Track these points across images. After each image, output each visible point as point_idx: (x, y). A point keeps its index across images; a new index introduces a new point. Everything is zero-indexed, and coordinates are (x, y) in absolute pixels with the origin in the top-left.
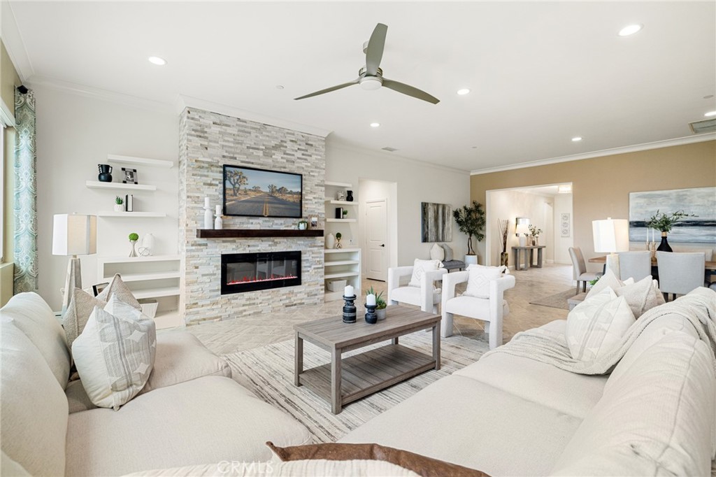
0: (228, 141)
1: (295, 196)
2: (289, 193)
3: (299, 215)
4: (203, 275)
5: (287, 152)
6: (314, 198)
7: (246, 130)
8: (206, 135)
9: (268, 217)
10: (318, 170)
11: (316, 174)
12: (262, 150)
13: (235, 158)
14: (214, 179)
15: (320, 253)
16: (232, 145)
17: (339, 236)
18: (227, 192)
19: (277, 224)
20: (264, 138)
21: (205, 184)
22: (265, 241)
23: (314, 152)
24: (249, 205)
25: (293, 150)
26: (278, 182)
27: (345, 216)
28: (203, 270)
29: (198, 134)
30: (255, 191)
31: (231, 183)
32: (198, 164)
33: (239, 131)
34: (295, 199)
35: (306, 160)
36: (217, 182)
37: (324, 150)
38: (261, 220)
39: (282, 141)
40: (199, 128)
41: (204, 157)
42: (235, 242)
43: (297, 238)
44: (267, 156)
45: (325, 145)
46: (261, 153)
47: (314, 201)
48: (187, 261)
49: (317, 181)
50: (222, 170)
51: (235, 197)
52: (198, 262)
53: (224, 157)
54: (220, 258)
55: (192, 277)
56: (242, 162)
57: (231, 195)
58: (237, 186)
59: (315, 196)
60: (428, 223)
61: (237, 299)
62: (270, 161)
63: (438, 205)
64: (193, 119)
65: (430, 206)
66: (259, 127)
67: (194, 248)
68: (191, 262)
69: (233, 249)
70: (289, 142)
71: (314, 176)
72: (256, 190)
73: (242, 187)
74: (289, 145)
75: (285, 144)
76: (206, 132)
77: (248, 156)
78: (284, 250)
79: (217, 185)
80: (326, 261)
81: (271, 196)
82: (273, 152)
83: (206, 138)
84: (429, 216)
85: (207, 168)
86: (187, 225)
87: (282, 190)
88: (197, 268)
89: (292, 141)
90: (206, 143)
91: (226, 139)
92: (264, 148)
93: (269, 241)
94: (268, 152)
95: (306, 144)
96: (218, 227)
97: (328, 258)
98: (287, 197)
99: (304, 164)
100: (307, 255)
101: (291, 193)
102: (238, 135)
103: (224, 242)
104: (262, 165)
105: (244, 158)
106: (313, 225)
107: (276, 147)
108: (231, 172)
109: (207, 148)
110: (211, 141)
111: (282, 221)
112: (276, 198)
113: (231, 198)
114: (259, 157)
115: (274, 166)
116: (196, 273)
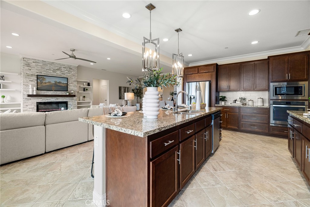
0: (39, 68)
3: (67, 90)
4: (29, 108)
6: (73, 85)
7: (46, 64)
8: (30, 66)
9: (55, 91)
10: (74, 76)
11: (74, 78)
13: (42, 73)
14: (33, 79)
15: (75, 102)
16: (40, 69)
17: (84, 97)
18: (38, 83)
19: (58, 93)
20: (53, 67)
21: (30, 81)
23: (73, 71)
24: (48, 87)
25: (64, 70)
26: (58, 80)
27: (87, 91)
31: (40, 80)
32: (27, 75)
33: (43, 64)
34: (65, 85)
35: (69, 73)
36: (35, 80)
37: (77, 70)
38: (52, 92)
39: (60, 68)
40: (27, 64)
41: (29, 72)
42: (42, 98)
43: (66, 97)
45: (77, 69)
46: (52, 71)
47: (73, 86)
48: (23, 104)
49: (74, 80)
50: (36, 76)
52: (27, 104)
53: (37, 72)
54: (36, 103)
55: (25, 109)
56: (44, 74)
58: (42, 81)
59: (73, 84)
60: (121, 93)
62: (55, 74)
63: (125, 87)
64: (25, 61)
65: (122, 88)
66: (51, 63)
67: (26, 100)
68: (25, 104)
69: (41, 100)
70: (63, 68)
72: (49, 82)
73: (44, 82)
74: (63, 69)
75: (61, 69)
76: (30, 65)
77: (46, 72)
78: (61, 101)
79: (35, 81)
80: (78, 105)
81: (55, 84)
82: (56, 71)
83: (30, 67)
84: (122, 91)
85: (30, 76)
86: (23, 93)
87: (59, 83)
88: (27, 106)
89: (64, 68)
90: (30, 68)
91: (38, 67)
92: (53, 70)
93: (55, 98)
94: (54, 71)
95: (70, 68)
96: (35, 93)
97: (78, 103)
98: (63, 85)
99: (69, 75)
100: (70, 102)
101: (63, 83)
102: (43, 66)
103: (37, 98)
104: (52, 75)
106: (72, 93)
107: (57, 70)
108: (40, 77)
109: (30, 70)
110: (32, 68)
111: (60, 92)
112: (57, 85)
113: (40, 85)
114: (51, 73)
115: (57, 75)
116: (27, 108)
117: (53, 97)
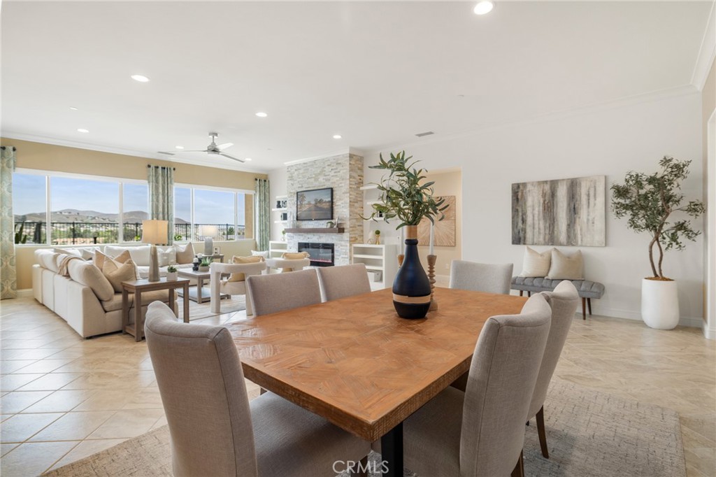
1: (328, 204)
3: (331, 217)
5: (326, 174)
8: (293, 178)
9: (315, 220)
10: (344, 181)
11: (343, 185)
13: (303, 187)
14: (295, 201)
16: (301, 179)
17: (377, 233)
18: (298, 206)
19: (321, 224)
20: (314, 170)
21: (292, 204)
23: (341, 168)
24: (306, 213)
25: (328, 172)
26: (319, 196)
29: (290, 178)
30: (309, 204)
31: (299, 201)
32: (291, 194)
34: (328, 206)
38: (313, 222)
40: (290, 175)
41: (291, 190)
42: (303, 235)
43: (332, 234)
44: (316, 180)
46: (313, 179)
49: (344, 190)
50: (296, 195)
53: (298, 187)
54: (298, 244)
58: (301, 202)
62: (317, 183)
63: (554, 184)
64: (289, 171)
65: (529, 187)
66: (312, 164)
68: (289, 245)
69: (302, 240)
71: (342, 186)
73: (304, 203)
74: (327, 169)
76: (293, 176)
77: (308, 183)
78: (325, 242)
82: (318, 177)
87: (321, 201)
88: (291, 248)
89: (328, 165)
91: (299, 177)
92: (314, 176)
93: (317, 236)
95: (337, 164)
98: (325, 206)
99: (335, 179)
101: (325, 202)
102: (304, 173)
103: (299, 235)
105: (305, 185)
107: (319, 174)
108: (300, 195)
109: (292, 185)
110: (294, 181)
112: (318, 207)
113: (299, 210)
114: (312, 183)
115: (319, 186)
117: (315, 234)
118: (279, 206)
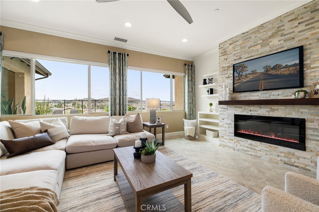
0: (237, 50)
1: (291, 69)
2: (284, 68)
3: (299, 85)
4: (226, 124)
5: (285, 33)
7: (248, 37)
8: (226, 53)
9: (263, 90)
12: (260, 43)
13: (241, 58)
14: (230, 74)
16: (239, 51)
18: (235, 78)
19: (274, 95)
20: (261, 35)
21: (226, 78)
22: (263, 108)
24: (248, 84)
25: (292, 28)
28: (226, 121)
29: (223, 54)
30: (253, 74)
31: (237, 73)
32: (223, 69)
33: (243, 40)
34: (294, 70)
39: (279, 27)
40: (223, 51)
41: (226, 64)
42: (242, 107)
43: (298, 106)
44: (265, 46)
50: (233, 68)
51: (239, 81)
52: (224, 117)
53: (235, 60)
54: (234, 116)
56: (246, 58)
57: (238, 80)
58: (241, 73)
61: (243, 141)
62: (267, 48)
64: (221, 48)
66: (257, 29)
67: (222, 110)
68: (221, 116)
69: (240, 112)
70: (287, 23)
72: (254, 72)
73: (244, 74)
74: (287, 27)
75: (283, 28)
76: (226, 51)
78: (283, 116)
79: (230, 77)
81: (268, 74)
82: (269, 40)
85: (227, 70)
87: (277, 67)
88: (224, 119)
89: (291, 20)
90: (226, 57)
91: (236, 49)
92: (261, 41)
93: (266, 108)
94: (265, 43)
95: (312, 12)
98: (285, 72)
101: (287, 66)
102: (243, 43)
103: (235, 107)
104: (261, 54)
105: (247, 55)
108: (237, 66)
109: (227, 59)
110: (229, 55)
111: (280, 92)
112: (270, 75)
113: (237, 82)
114: (257, 50)
115: (270, 51)
116: (223, 122)
117: (262, 106)
118: (205, 83)
